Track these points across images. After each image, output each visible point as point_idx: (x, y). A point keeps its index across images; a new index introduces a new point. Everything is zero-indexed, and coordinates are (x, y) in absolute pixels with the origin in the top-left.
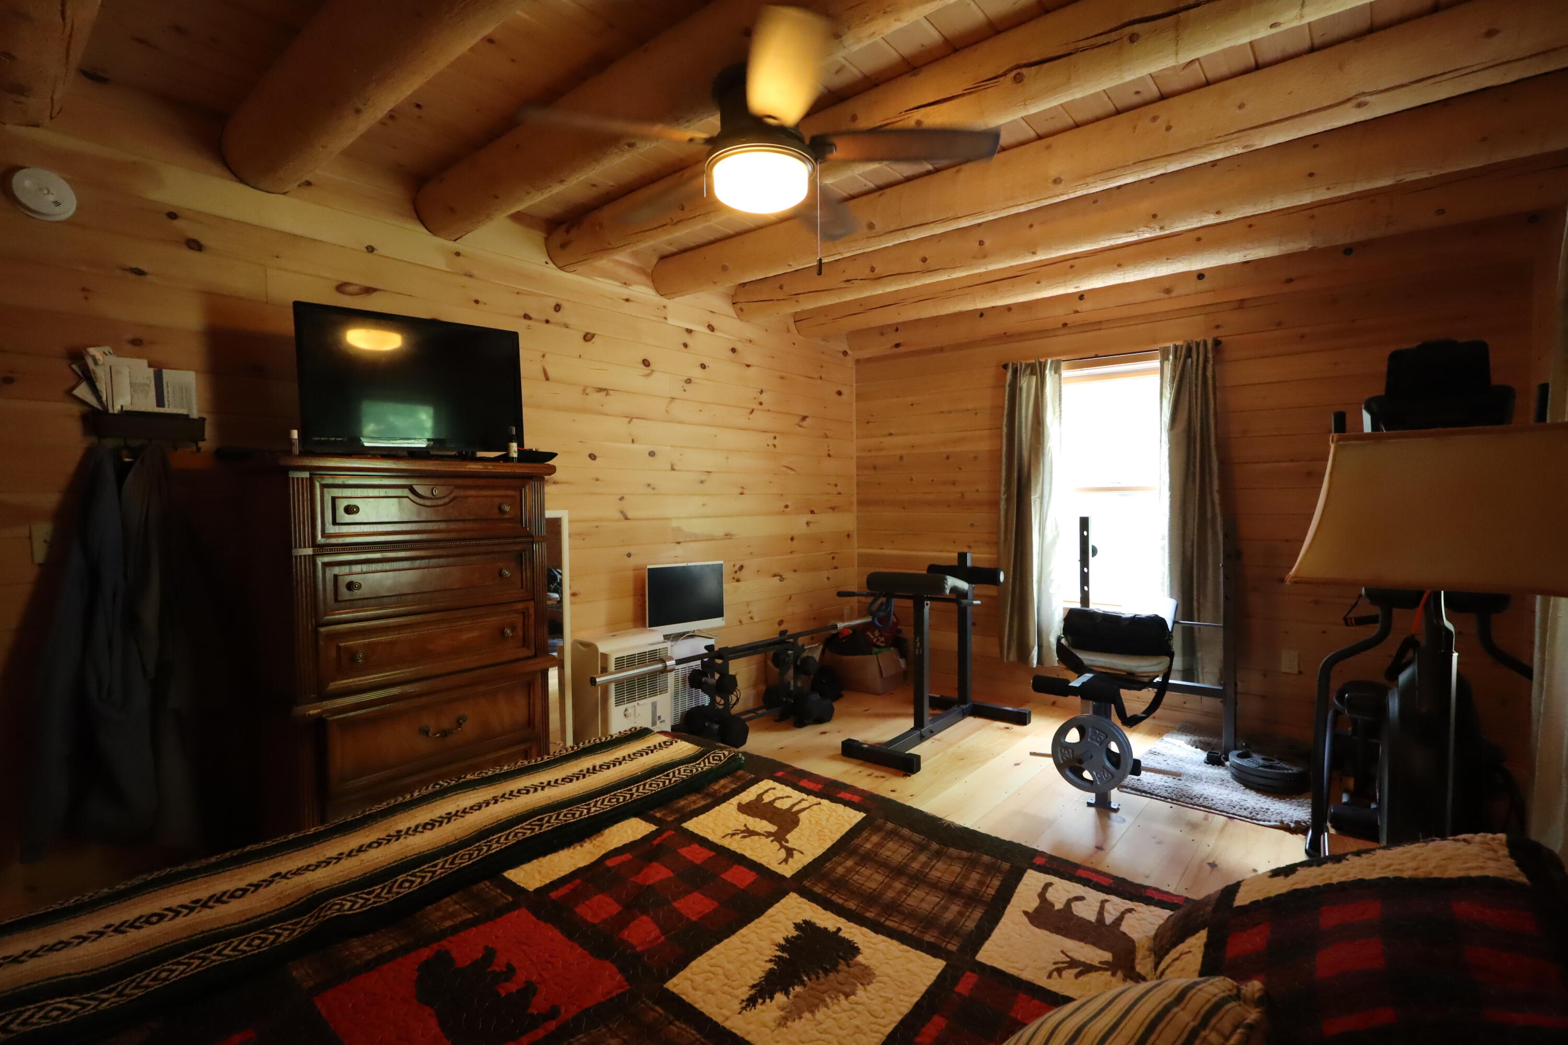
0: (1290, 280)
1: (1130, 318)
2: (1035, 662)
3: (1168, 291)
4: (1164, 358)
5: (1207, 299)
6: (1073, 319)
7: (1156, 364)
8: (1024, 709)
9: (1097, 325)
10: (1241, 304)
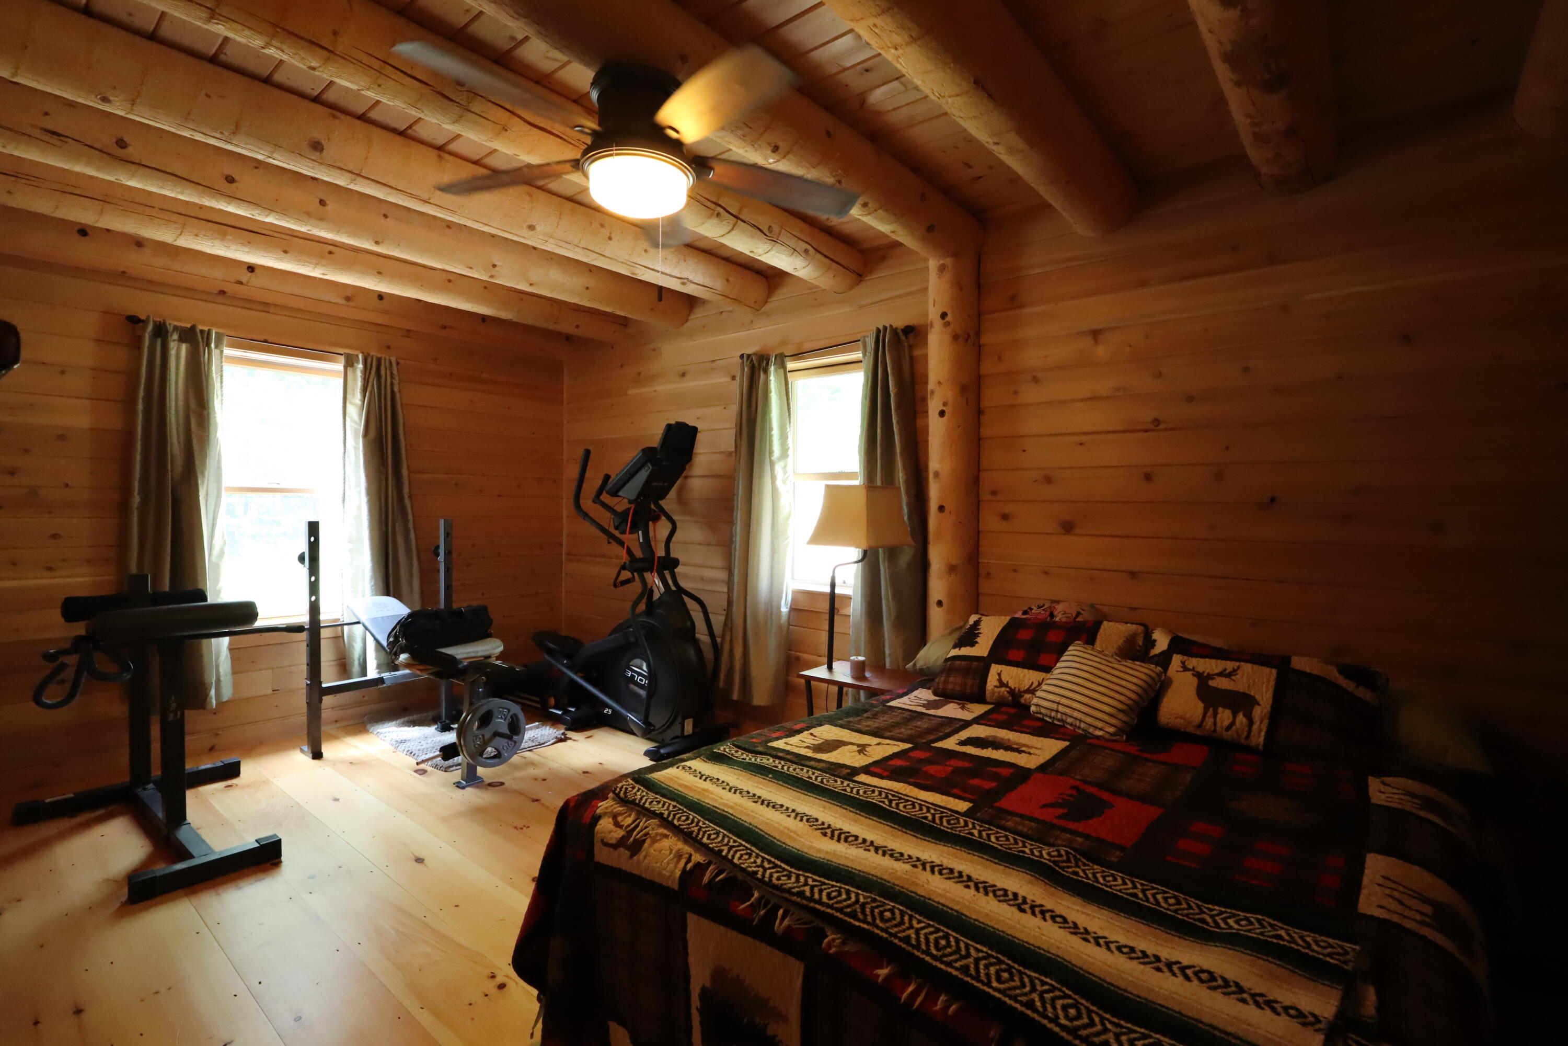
0: (444, 327)
1: (299, 310)
2: (214, 702)
3: (348, 299)
4: (350, 363)
5: (382, 319)
6: (230, 288)
7: (339, 367)
8: (231, 759)
9: (265, 306)
10: (408, 333)
